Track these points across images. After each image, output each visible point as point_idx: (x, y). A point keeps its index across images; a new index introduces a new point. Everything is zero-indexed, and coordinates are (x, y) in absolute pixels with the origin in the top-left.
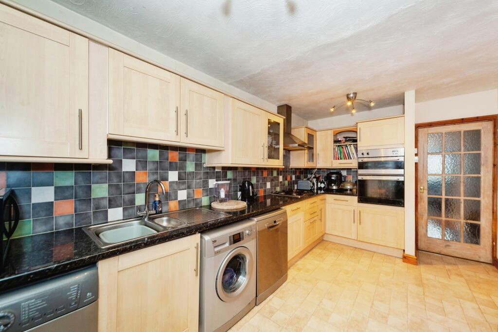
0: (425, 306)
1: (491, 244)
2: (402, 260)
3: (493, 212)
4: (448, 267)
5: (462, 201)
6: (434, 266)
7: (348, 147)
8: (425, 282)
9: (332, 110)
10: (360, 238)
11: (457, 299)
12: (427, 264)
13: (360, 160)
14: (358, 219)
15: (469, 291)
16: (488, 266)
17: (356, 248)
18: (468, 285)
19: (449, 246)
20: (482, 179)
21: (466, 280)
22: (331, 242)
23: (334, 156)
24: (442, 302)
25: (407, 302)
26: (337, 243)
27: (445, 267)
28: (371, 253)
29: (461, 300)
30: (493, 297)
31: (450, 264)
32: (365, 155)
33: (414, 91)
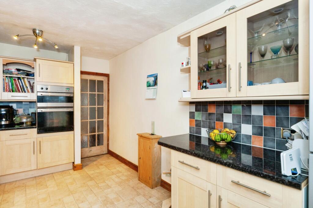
0: (101, 189)
1: (107, 143)
2: (73, 170)
3: (108, 126)
4: (95, 163)
5: (97, 122)
6: (90, 165)
7: (22, 80)
8: (92, 176)
9: (15, 38)
10: (40, 166)
11: (108, 177)
12: (86, 166)
13: (39, 94)
14: (38, 149)
15: (109, 171)
16: (107, 155)
17: (35, 177)
18: (107, 168)
19: (91, 150)
20: (104, 108)
21: (105, 166)
22: (6, 183)
23: (4, 88)
24: (105, 182)
25: (93, 193)
26: (13, 182)
27: (94, 164)
28: (51, 175)
29: (110, 176)
30: (117, 168)
31: (94, 161)
32: (44, 90)
33: (80, 48)
